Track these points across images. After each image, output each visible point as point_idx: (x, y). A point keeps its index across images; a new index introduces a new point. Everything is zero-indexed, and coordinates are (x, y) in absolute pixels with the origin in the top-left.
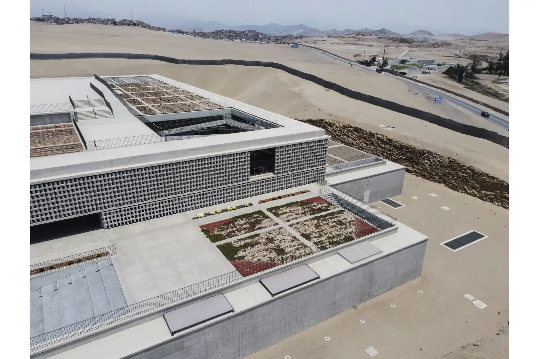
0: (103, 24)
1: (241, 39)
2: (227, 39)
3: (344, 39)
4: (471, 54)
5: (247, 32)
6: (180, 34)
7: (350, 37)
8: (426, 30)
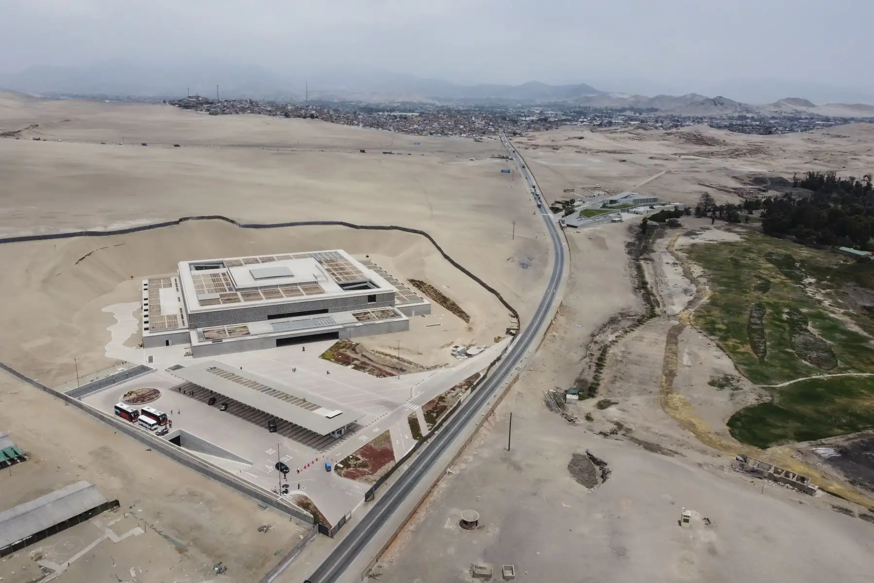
0: (270, 115)
1: (461, 134)
2: (440, 135)
4: (756, 176)
6: (373, 128)
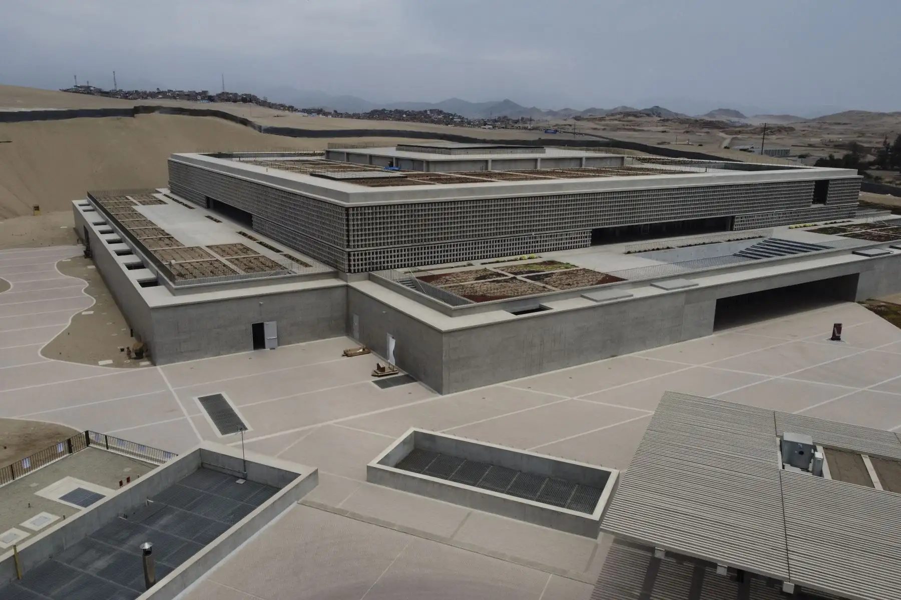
3: (603, 122)
5: (428, 113)
7: (613, 120)
8: (732, 108)
